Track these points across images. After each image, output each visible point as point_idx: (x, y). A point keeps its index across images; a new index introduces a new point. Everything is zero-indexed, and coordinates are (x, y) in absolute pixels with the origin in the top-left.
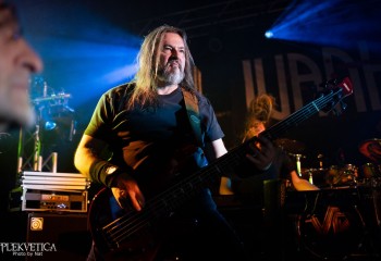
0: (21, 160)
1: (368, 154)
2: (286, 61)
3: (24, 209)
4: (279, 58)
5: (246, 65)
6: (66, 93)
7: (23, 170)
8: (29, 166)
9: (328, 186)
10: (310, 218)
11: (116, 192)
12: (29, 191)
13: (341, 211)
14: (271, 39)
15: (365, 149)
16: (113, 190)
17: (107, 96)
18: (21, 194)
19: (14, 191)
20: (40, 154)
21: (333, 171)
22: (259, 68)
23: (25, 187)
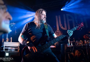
0: (3, 39)
1: (85, 38)
2: (66, 16)
3: (4, 51)
4: (64, 15)
5: (57, 17)
6: (14, 23)
7: (4, 41)
8: (5, 41)
9: (76, 45)
10: (72, 53)
11: (29, 48)
12: (5, 46)
13: (79, 51)
14: (62, 11)
15: (84, 37)
16: (28, 47)
17: (27, 25)
18: (3, 47)
19: (2, 46)
20: (8, 38)
21: (77, 42)
22: (60, 18)
23: (4, 46)
